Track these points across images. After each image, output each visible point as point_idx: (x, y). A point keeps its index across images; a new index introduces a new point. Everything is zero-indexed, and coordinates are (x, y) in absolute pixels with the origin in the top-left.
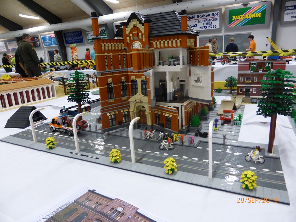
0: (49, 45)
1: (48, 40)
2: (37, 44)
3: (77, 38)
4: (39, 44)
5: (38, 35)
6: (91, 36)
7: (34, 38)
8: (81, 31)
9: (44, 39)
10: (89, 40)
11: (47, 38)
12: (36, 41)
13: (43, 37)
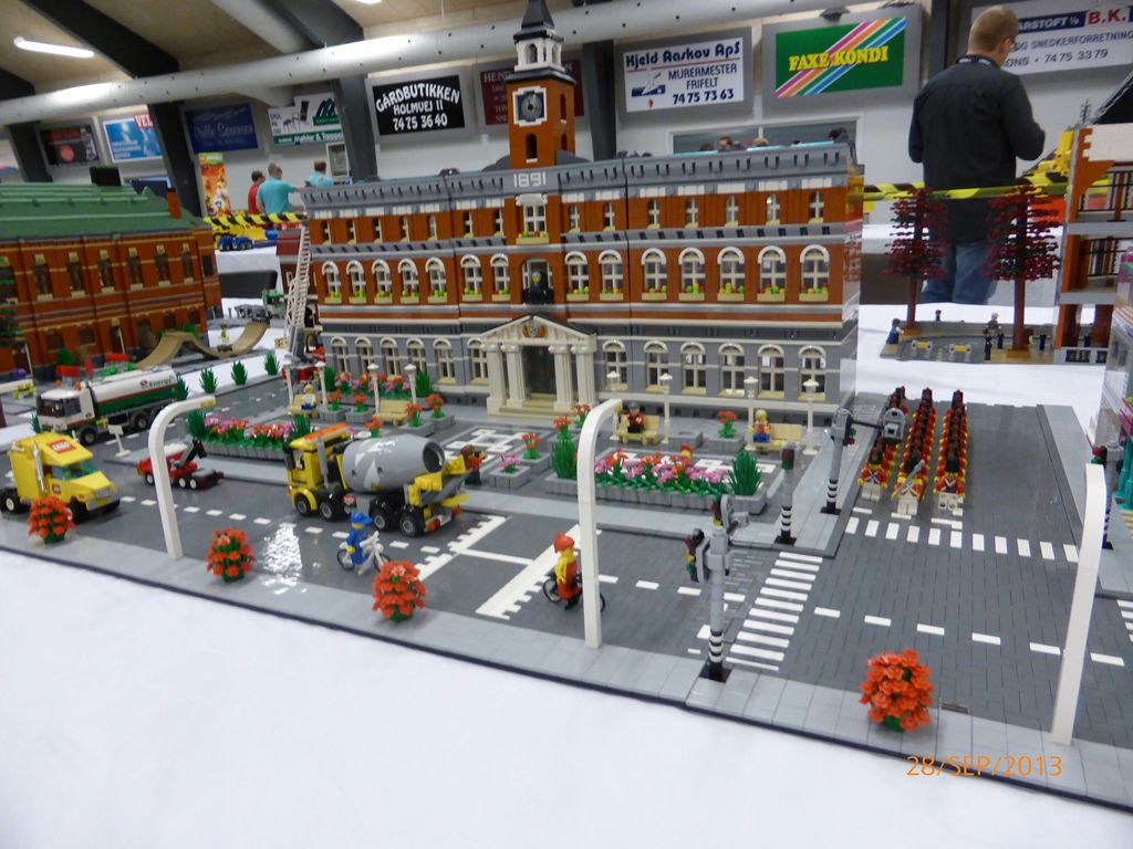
0: (134, 154)
1: (127, 138)
3: (233, 131)
5: (91, 119)
6: (286, 123)
8: (247, 107)
9: (114, 132)
10: (276, 139)
11: (125, 128)
13: (108, 127)
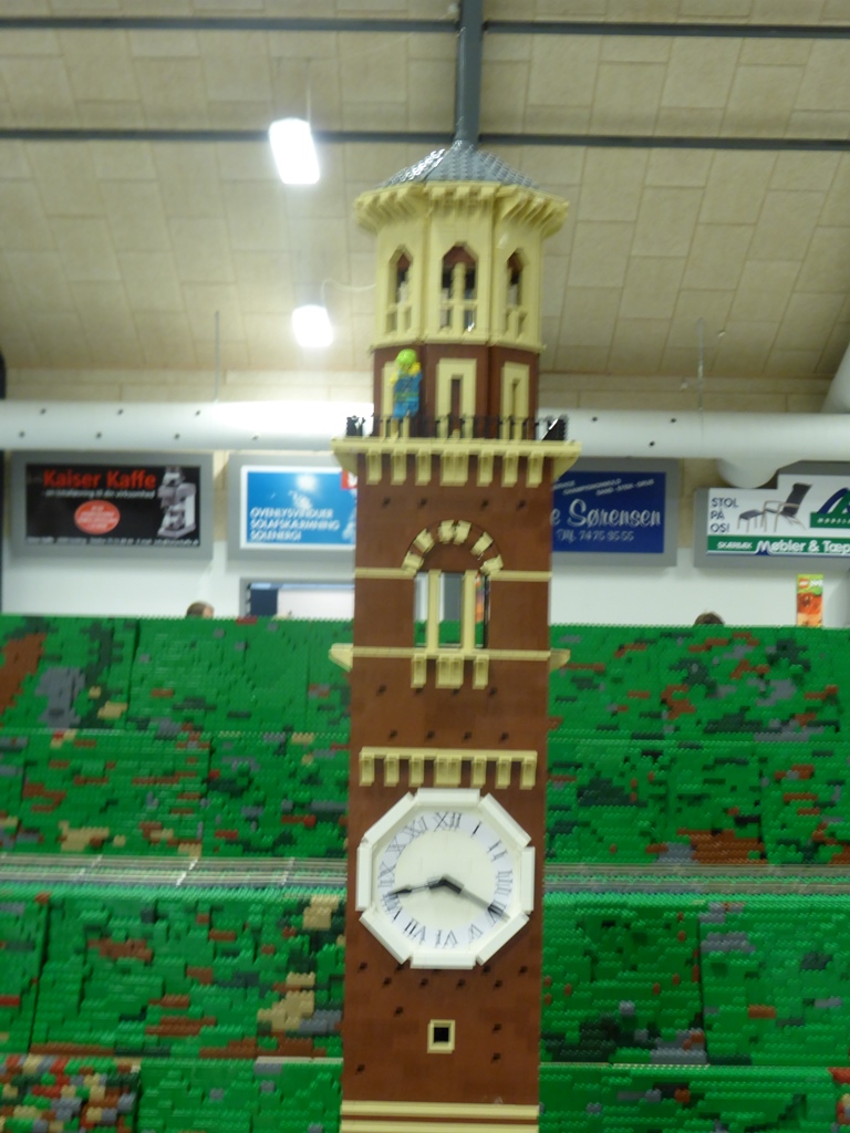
0: (308, 536)
1: (304, 505)
2: (167, 520)
3: (607, 517)
4: (189, 520)
5: (209, 458)
6: (746, 516)
7: (156, 473)
8: (660, 479)
9: (267, 492)
10: (713, 542)
11: (308, 484)
12: (164, 491)
13: (251, 476)
